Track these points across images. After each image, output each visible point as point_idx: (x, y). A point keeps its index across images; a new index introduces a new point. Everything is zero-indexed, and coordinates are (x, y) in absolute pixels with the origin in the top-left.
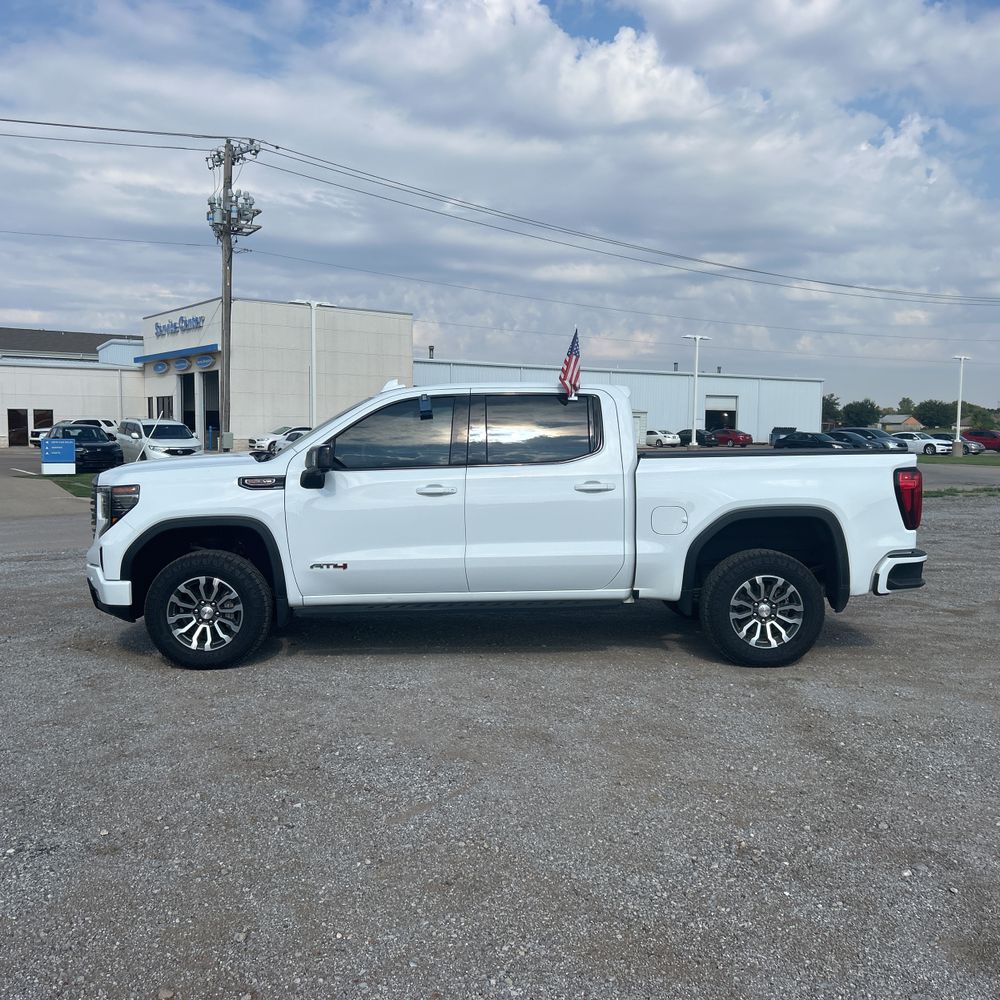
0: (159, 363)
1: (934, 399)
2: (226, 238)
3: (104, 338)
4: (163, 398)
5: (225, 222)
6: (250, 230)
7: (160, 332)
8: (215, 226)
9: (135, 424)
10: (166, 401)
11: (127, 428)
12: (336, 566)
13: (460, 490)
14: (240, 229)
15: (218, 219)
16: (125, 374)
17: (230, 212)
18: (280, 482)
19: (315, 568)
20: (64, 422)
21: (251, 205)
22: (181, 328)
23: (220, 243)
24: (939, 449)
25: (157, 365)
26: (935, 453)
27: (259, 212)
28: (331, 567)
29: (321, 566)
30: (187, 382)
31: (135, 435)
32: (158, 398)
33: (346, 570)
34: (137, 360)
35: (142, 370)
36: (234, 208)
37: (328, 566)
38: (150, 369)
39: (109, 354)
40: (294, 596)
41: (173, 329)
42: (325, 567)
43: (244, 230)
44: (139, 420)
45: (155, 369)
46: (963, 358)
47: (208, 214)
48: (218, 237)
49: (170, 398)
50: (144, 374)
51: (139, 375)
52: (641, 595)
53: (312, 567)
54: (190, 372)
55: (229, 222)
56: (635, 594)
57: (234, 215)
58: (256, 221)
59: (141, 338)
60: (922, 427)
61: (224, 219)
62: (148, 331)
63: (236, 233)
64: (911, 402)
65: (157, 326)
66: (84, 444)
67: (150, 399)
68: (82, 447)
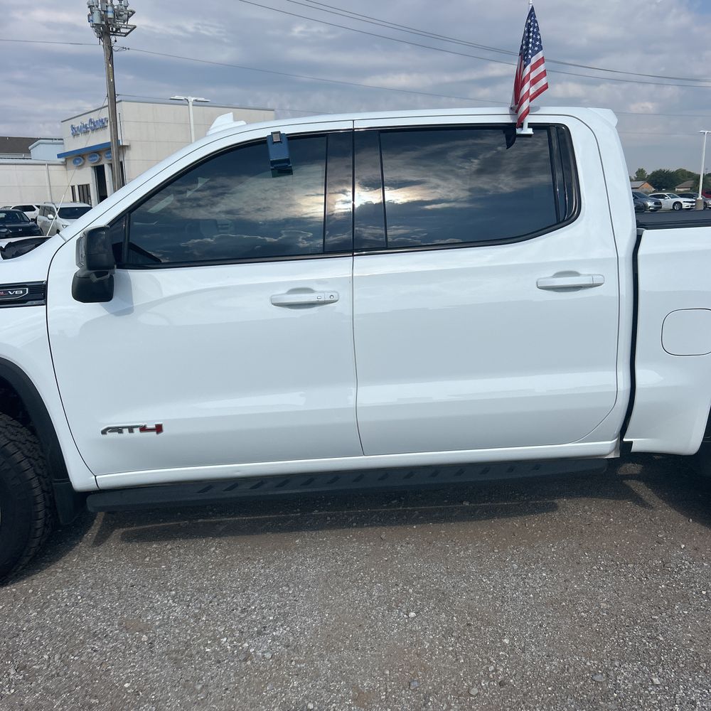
0: (76, 158)
1: (663, 169)
2: (106, 37)
3: (33, 140)
4: (82, 186)
5: (104, 23)
6: (128, 31)
7: (76, 132)
8: (96, 26)
9: (51, 207)
10: (85, 188)
11: (46, 210)
12: (143, 429)
13: (344, 295)
14: (118, 29)
15: (97, 20)
16: (50, 167)
17: (106, 12)
18: (36, 293)
19: (109, 435)
20: (5, 207)
21: (126, 7)
22: (91, 128)
23: (102, 43)
24: (685, 205)
25: (76, 159)
26: (681, 208)
27: (133, 13)
28: (137, 431)
29: (119, 430)
30: (99, 172)
31: (51, 216)
32: (79, 186)
33: (161, 434)
34: (59, 156)
35: (65, 164)
36: (110, 9)
37: (131, 429)
38: (70, 163)
39: (38, 152)
40: (80, 478)
41: (85, 130)
42: (126, 431)
43: (122, 30)
44: (54, 204)
45: (74, 162)
46: (706, 132)
47: (89, 16)
48: (100, 38)
49: (87, 186)
50: (66, 168)
51: (62, 167)
52: (635, 448)
53: (104, 432)
54: (101, 164)
55: (107, 23)
56: (625, 447)
57: (110, 15)
58: (131, 22)
59: (62, 139)
60: (653, 189)
61: (102, 20)
62: (66, 131)
63: (115, 33)
64: (644, 171)
65: (73, 128)
66: (7, 226)
67: (73, 187)
68: (5, 228)
